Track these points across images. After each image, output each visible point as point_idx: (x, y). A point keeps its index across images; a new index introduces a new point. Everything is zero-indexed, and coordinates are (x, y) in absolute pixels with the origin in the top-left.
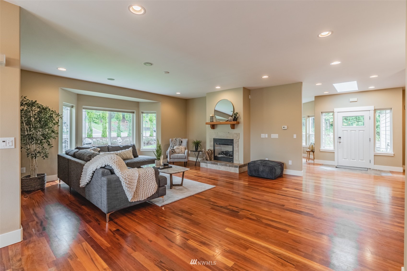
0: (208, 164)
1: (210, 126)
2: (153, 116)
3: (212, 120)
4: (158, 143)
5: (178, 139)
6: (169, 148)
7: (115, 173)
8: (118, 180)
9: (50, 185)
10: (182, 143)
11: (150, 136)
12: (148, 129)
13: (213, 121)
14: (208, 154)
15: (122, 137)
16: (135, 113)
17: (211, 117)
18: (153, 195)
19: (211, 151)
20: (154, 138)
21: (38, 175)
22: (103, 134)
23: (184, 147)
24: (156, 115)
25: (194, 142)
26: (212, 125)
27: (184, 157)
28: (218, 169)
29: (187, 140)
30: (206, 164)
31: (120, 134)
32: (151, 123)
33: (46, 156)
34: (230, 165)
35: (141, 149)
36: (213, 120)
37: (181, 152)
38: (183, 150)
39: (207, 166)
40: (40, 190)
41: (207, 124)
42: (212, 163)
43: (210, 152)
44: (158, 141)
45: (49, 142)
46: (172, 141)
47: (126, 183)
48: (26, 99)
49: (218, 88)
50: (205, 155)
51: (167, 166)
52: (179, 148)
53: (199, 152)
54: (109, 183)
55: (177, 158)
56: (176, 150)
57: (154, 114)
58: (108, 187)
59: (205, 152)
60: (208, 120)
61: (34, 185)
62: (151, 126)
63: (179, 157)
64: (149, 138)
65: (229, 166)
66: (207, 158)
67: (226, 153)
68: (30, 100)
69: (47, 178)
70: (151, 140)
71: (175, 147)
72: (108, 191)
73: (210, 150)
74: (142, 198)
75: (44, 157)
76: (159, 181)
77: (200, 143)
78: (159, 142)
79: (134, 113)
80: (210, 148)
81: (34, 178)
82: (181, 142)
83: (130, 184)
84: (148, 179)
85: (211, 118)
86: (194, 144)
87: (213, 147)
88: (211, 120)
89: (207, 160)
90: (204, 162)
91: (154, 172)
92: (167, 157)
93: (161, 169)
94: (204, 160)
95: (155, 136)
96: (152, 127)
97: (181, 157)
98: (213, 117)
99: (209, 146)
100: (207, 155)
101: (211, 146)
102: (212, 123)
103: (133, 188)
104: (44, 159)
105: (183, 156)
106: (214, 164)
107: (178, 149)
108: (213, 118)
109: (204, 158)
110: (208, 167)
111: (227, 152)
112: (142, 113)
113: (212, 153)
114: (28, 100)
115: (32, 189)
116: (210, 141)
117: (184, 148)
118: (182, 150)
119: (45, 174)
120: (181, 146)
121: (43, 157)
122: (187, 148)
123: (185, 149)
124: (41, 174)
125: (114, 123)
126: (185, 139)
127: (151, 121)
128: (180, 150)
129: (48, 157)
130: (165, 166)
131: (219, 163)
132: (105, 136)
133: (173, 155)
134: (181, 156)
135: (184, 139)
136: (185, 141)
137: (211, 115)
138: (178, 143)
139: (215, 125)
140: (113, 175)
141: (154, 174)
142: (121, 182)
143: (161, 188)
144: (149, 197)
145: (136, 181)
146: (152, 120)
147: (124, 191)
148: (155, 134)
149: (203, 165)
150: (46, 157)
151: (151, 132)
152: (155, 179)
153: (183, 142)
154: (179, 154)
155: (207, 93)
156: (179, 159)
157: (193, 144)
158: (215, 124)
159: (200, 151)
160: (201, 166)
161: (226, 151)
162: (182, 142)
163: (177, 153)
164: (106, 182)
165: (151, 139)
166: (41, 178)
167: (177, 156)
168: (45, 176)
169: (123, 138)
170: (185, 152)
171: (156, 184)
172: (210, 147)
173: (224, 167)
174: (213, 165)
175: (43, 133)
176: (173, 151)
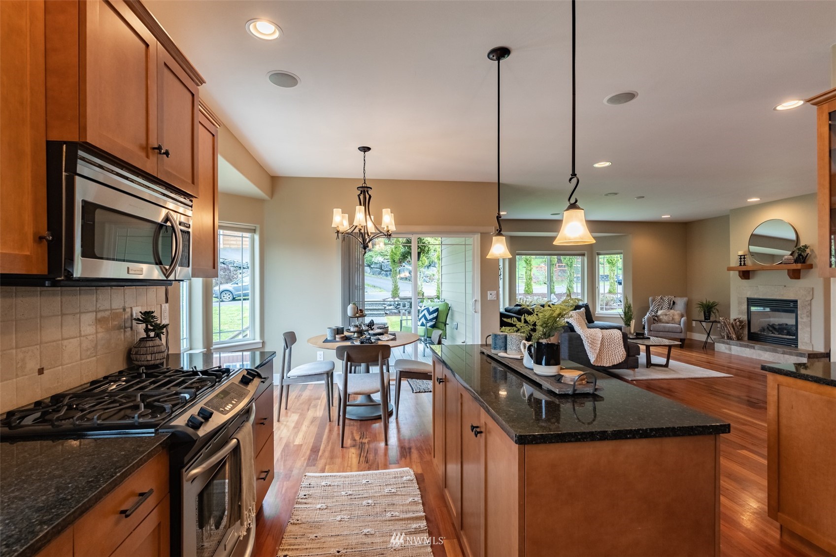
0: (732, 346)
1: (737, 273)
2: (618, 259)
3: (742, 263)
4: (627, 302)
5: (666, 299)
6: (648, 313)
7: (576, 330)
8: (579, 337)
10: (675, 305)
11: (610, 292)
12: (606, 277)
13: (744, 263)
14: (734, 328)
15: (556, 293)
16: (586, 255)
17: (741, 256)
18: (620, 363)
19: (741, 322)
20: (619, 296)
22: (527, 289)
23: (678, 312)
24: (622, 257)
25: (700, 304)
26: (743, 271)
27: (679, 330)
28: (754, 357)
29: (685, 299)
30: (727, 346)
31: (554, 289)
32: (612, 267)
34: (784, 351)
35: (597, 313)
36: (744, 261)
37: (672, 321)
38: (677, 317)
39: (730, 349)
41: (730, 269)
42: (741, 346)
43: (738, 323)
44: (627, 300)
46: (653, 300)
47: (588, 342)
49: (754, 200)
50: (726, 329)
51: (642, 337)
52: (669, 314)
53: (713, 322)
54: (571, 340)
55: (664, 330)
56: (661, 317)
57: (619, 256)
58: (569, 344)
59: (724, 322)
60: (734, 262)
62: (610, 273)
63: (667, 330)
64: (608, 295)
65: (782, 354)
66: (729, 335)
67: (782, 329)
70: (612, 300)
71: (660, 313)
72: (570, 348)
73: (737, 320)
74: (607, 364)
76: (628, 348)
77: (716, 305)
78: (629, 301)
79: (583, 255)
80: (739, 316)
82: (672, 303)
83: (592, 344)
84: (613, 343)
85: (741, 259)
86: (702, 309)
87: (746, 315)
88: (741, 261)
89: (729, 338)
90: (723, 343)
91: (621, 336)
92: (644, 328)
93: (631, 339)
94: (723, 338)
95: (621, 292)
96: (612, 274)
97: (670, 330)
98: (744, 256)
99: (737, 312)
100: (731, 330)
101: (740, 312)
102: (744, 268)
103: (595, 349)
105: (676, 328)
106: (747, 346)
107: (666, 315)
108: (744, 258)
109: (725, 334)
110: (733, 353)
111: (785, 326)
112: (599, 254)
113: (743, 327)
116: (740, 303)
117: (678, 314)
118: (675, 317)
120: (672, 311)
122: (685, 315)
123: (682, 316)
125: (537, 268)
126: (682, 298)
127: (611, 263)
128: (671, 318)
130: (639, 337)
131: (757, 346)
132: (529, 292)
133: (654, 325)
134: (673, 328)
135: (679, 298)
136: (681, 303)
137: (741, 253)
138: (666, 305)
139: (750, 272)
140: (573, 333)
141: (621, 338)
142: (582, 340)
143: (631, 358)
144: (614, 365)
145: (600, 342)
146: (614, 262)
147: (585, 351)
148: (620, 289)
149: (721, 347)
151: (611, 286)
152: (623, 344)
153: (677, 304)
154: (669, 325)
155: (731, 210)
156: (668, 332)
157: (700, 307)
158: (750, 269)
159: (716, 322)
160: (716, 349)
161: (781, 323)
162: (674, 303)
163: (663, 323)
164: (567, 338)
165: (612, 298)
167: (664, 327)
169: (559, 296)
170: (680, 321)
171: (624, 351)
172: (738, 314)
173: (771, 353)
174: (743, 349)
176: (656, 318)
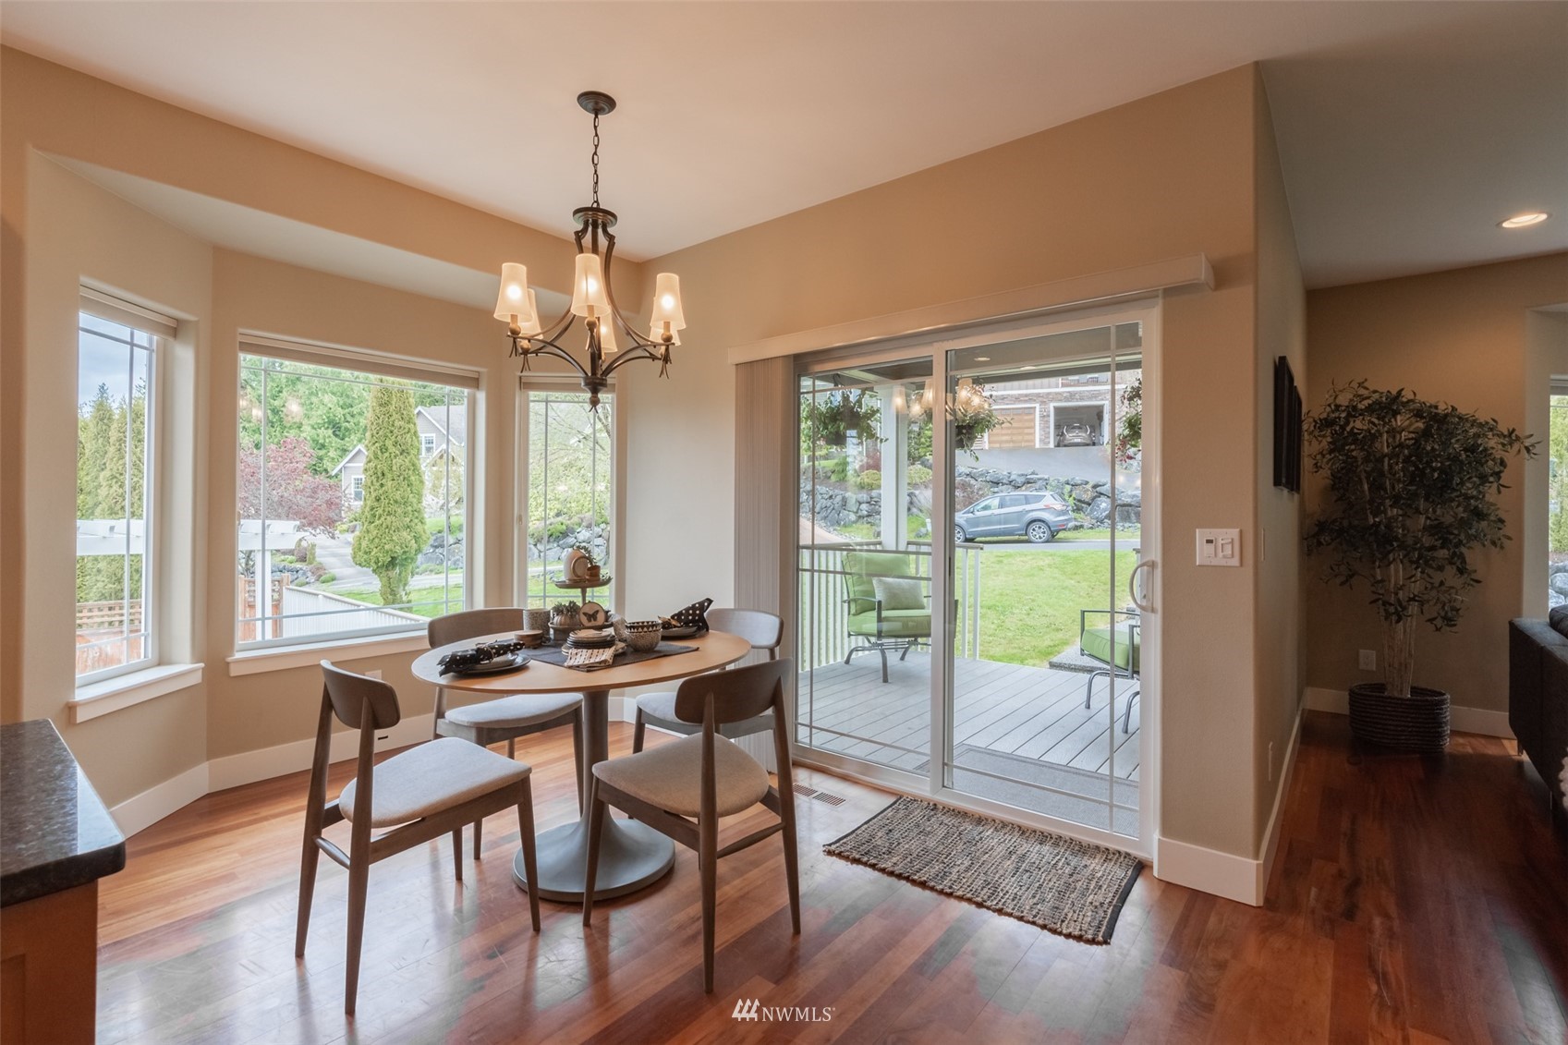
9: (1470, 751)
21: (1414, 690)
33: (1449, 621)
40: (1418, 755)
45: (1464, 561)
48: (1367, 389)
61: (1392, 728)
68: (1382, 393)
69: (1454, 714)
75: (1439, 622)
81: (1394, 699)
104: (1438, 629)
114: (1375, 392)
115: (1385, 741)
119: (1444, 694)
121: (1431, 620)
124: (1430, 691)
129: (1455, 625)
150: (1448, 625)
166: (1426, 708)
168: (1443, 702)
175: (1436, 519)
